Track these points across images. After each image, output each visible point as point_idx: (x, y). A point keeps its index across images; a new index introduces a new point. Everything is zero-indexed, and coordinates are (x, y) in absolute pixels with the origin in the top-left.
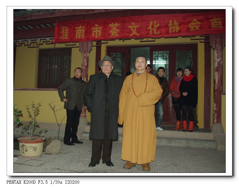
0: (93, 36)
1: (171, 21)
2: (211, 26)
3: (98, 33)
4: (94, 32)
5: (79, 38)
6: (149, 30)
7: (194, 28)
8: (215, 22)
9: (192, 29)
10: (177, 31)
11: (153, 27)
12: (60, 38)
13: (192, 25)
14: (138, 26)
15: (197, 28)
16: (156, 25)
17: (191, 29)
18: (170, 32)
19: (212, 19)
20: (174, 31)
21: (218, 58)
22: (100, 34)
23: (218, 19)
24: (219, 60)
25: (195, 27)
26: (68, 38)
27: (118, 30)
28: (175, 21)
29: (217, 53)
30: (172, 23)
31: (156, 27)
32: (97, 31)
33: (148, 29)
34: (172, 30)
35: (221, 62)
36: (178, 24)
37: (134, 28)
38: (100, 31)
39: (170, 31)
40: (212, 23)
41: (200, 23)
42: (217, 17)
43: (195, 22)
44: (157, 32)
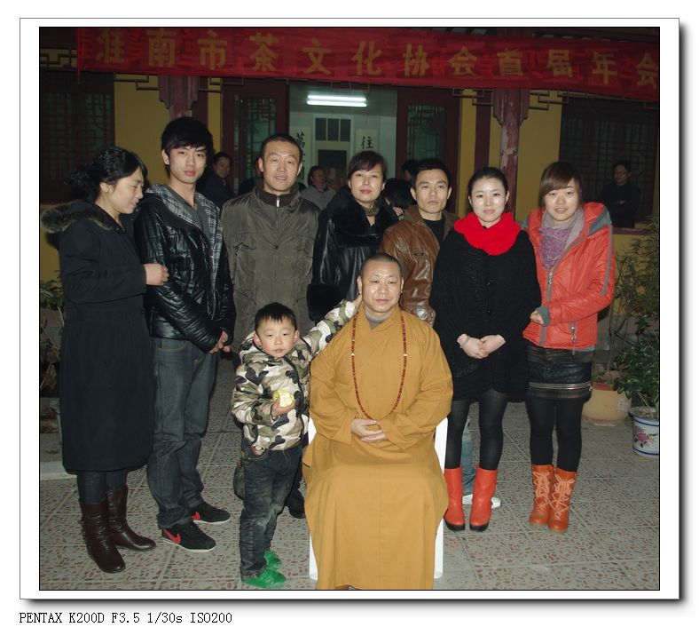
0: (203, 63)
1: (409, 48)
2: (498, 68)
3: (218, 56)
4: (203, 50)
5: (161, 65)
6: (356, 63)
7: (462, 69)
8: (508, 59)
9: (457, 72)
10: (423, 72)
11: (365, 55)
12: (98, 58)
13: (456, 61)
14: (328, 51)
15: (469, 71)
16: (375, 51)
17: (454, 69)
18: (407, 74)
19: (502, 50)
20: (415, 72)
21: (509, 146)
22: (223, 60)
23: (514, 53)
24: (510, 152)
25: (464, 65)
26: (122, 61)
27: (273, 55)
28: (420, 48)
29: (508, 133)
30: (414, 50)
31: (373, 55)
32: (212, 50)
33: (354, 59)
34: (412, 67)
35: (515, 157)
36: (425, 54)
37: (316, 55)
38: (222, 52)
39: (407, 69)
40: (501, 61)
41: (475, 58)
42: (511, 49)
43: (464, 55)
44: (374, 69)
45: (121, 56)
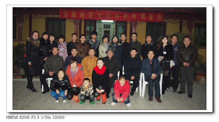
0: (80, 17)
1: (116, 14)
2: (132, 17)
3: (83, 16)
4: (81, 15)
5: (73, 17)
6: (106, 17)
7: (125, 18)
8: (134, 15)
9: (124, 18)
10: (118, 18)
11: (108, 15)
12: (63, 16)
13: (124, 16)
14: (102, 15)
15: (126, 18)
16: (110, 15)
17: (124, 17)
18: (115, 19)
19: (132, 14)
20: (117, 18)
21: (134, 31)
22: (84, 17)
23: (135, 14)
25: (126, 17)
26: (67, 17)
27: (92, 16)
28: (118, 14)
29: (134, 28)
30: (117, 15)
31: (109, 15)
32: (82, 15)
33: (106, 16)
34: (116, 17)
36: (119, 15)
37: (100, 16)
38: (84, 15)
39: (115, 18)
40: (132, 16)
41: (127, 15)
42: (134, 14)
43: (126, 15)
44: (110, 18)
45: (67, 16)
